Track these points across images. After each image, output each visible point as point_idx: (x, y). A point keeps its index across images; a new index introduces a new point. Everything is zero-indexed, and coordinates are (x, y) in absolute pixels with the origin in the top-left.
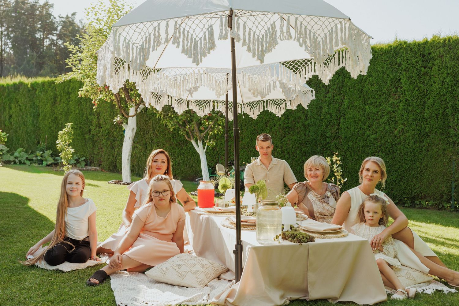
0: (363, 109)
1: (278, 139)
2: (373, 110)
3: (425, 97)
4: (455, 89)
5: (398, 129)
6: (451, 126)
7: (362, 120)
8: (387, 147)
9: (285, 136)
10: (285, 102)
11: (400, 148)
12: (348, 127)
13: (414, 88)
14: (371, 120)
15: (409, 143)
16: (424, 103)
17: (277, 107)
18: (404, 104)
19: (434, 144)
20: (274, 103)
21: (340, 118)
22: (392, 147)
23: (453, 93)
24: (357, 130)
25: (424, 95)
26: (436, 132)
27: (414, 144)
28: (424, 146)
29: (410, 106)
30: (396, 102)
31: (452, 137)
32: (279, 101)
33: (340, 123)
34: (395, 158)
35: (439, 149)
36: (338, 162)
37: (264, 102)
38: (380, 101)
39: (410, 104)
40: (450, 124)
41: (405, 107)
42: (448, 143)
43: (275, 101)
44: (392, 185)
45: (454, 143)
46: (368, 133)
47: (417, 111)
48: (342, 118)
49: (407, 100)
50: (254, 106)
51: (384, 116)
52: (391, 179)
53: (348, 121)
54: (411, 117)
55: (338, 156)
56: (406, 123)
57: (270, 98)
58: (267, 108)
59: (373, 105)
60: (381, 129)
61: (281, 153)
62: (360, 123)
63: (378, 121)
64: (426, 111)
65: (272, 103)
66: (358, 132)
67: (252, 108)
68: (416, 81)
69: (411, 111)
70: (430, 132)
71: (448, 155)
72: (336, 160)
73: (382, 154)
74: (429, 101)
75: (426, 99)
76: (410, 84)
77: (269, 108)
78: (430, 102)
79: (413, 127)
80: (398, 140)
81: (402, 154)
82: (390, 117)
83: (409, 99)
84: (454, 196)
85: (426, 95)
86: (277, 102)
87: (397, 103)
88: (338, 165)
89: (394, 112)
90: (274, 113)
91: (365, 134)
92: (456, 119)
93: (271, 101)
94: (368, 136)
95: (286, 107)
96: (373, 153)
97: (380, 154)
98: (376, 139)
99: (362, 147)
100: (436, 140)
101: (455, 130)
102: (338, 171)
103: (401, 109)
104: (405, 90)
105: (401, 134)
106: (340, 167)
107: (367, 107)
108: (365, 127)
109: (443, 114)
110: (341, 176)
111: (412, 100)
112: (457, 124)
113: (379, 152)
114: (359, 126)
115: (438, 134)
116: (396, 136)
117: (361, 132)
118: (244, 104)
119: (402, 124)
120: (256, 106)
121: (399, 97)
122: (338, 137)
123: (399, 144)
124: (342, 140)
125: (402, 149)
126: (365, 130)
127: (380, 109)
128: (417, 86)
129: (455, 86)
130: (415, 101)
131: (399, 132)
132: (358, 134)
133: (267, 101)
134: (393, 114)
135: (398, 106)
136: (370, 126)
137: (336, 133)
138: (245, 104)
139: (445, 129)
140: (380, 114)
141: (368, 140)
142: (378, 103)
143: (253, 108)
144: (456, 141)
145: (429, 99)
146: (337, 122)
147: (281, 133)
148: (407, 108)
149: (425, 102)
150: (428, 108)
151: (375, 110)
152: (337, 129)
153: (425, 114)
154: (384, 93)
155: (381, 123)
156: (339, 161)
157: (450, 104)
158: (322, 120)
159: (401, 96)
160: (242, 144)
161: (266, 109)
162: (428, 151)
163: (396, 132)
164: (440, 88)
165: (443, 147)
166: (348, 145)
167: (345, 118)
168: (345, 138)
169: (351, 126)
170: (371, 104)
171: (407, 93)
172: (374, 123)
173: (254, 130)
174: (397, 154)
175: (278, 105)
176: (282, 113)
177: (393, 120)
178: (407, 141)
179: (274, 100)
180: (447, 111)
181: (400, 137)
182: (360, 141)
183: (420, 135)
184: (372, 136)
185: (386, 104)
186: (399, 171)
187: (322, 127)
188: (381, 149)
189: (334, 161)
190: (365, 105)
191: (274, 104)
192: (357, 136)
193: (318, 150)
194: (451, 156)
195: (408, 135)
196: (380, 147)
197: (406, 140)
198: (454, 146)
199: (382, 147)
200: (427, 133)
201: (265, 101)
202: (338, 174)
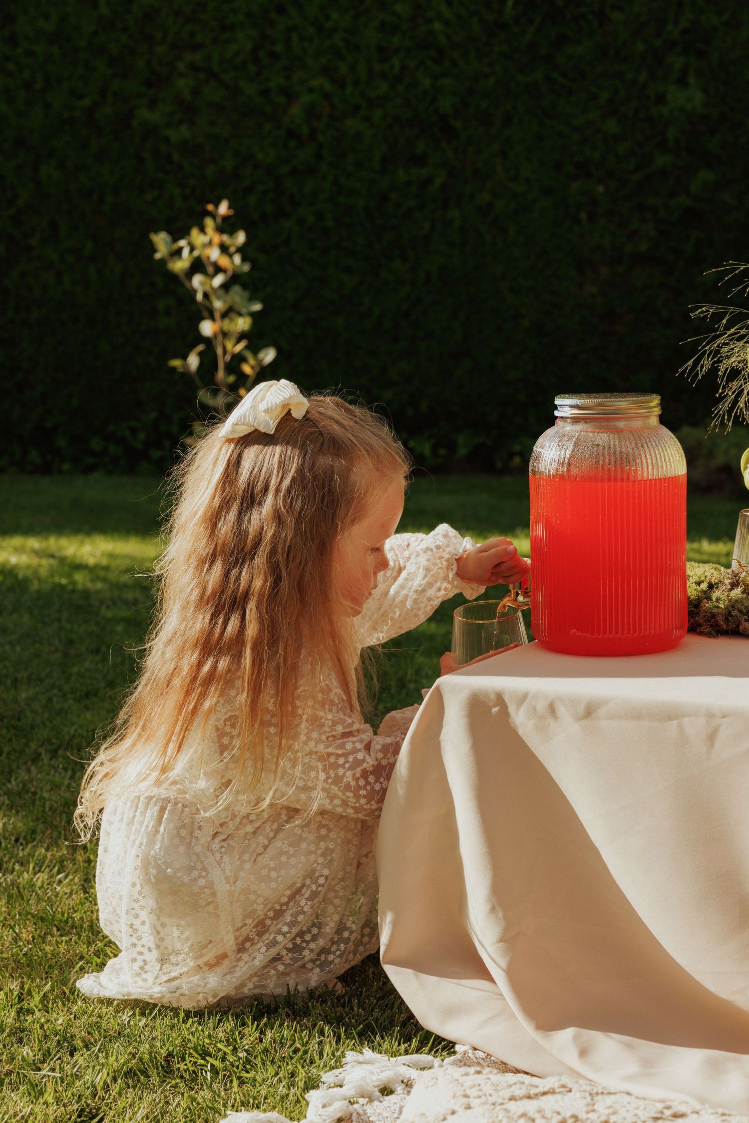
5: (304, 99)
7: (112, 49)
11: (316, 193)
14: (160, 50)
15: (360, 165)
24: (85, 102)
27: (384, 171)
51: (232, 27)
56: (344, 67)
60: (219, 95)
62: (101, 63)
66: (93, 109)
70: (457, 114)
80: (306, 153)
81: (323, 219)
82: (264, 38)
91: (133, 123)
94: (150, 133)
99: (117, 190)
105: (320, 123)
108: (131, 84)
114: (97, 81)
117: (106, 111)
123: (310, 171)
125: (325, 195)
126: (127, 101)
132: (91, 121)
134: (278, 18)
136: (157, 81)
141: (146, 154)
155: (216, 68)
177: (277, 49)
195: (353, 125)
197: (343, 154)
200: (443, 117)
202: (226, 325)
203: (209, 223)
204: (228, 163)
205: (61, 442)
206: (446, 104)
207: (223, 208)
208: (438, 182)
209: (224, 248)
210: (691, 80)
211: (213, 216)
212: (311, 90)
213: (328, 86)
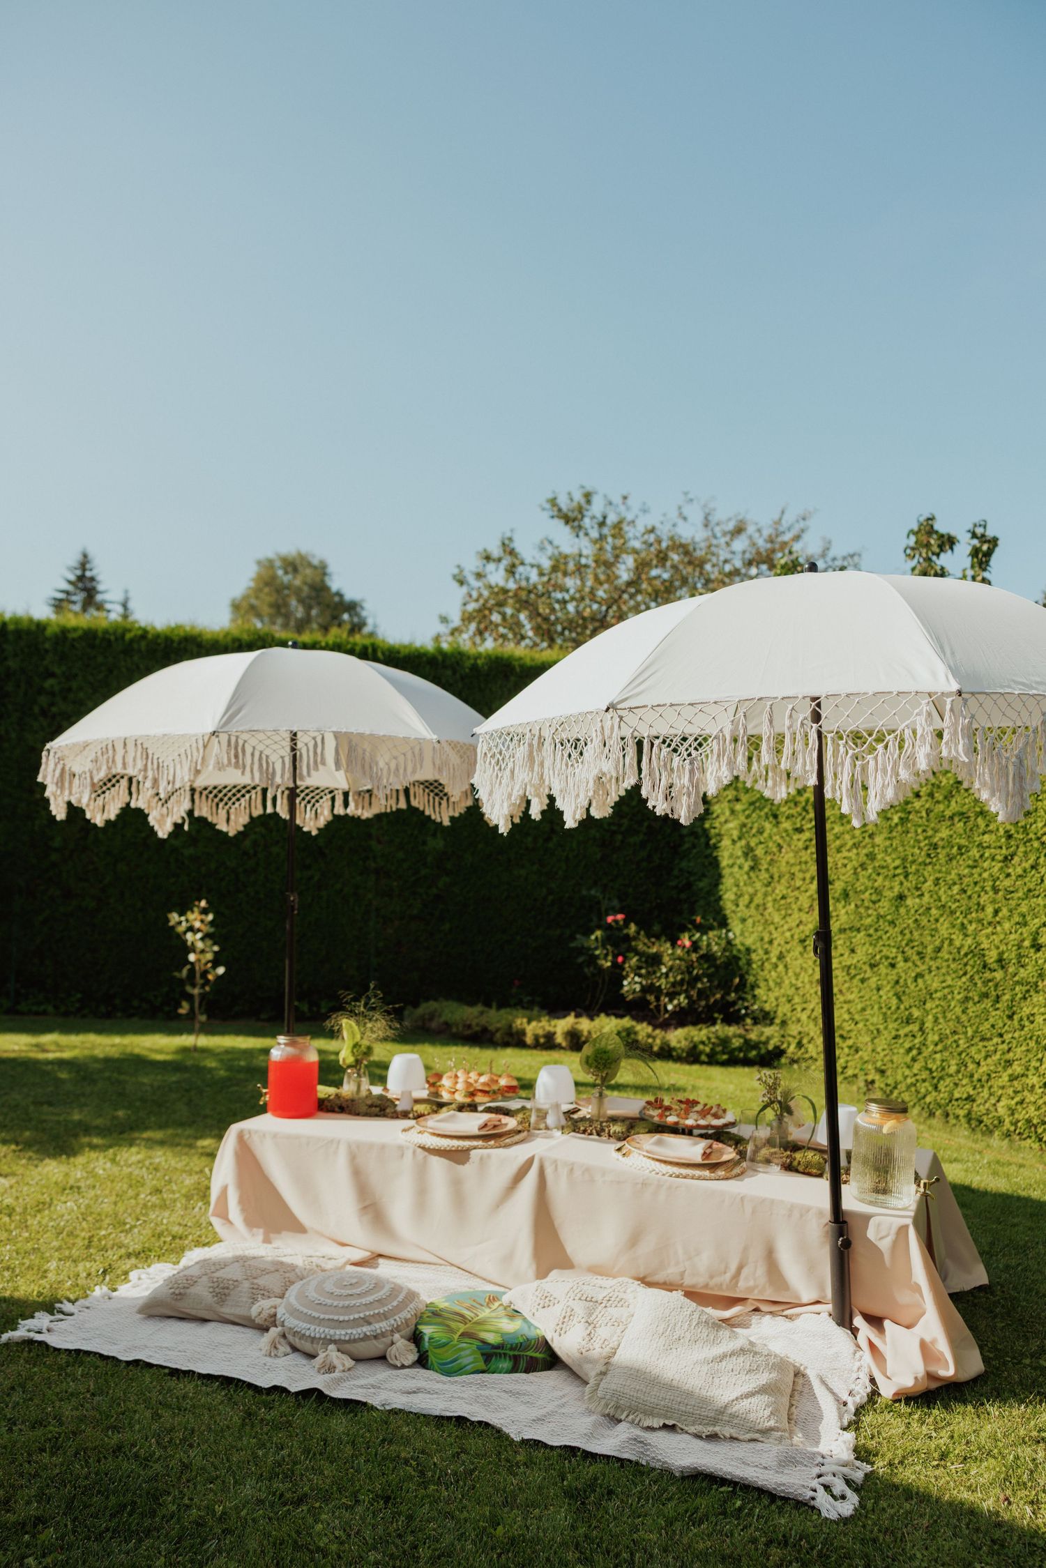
6: (371, 835)
26: (340, 847)
32: (313, 791)
35: (344, 884)
37: (265, 789)
50: (229, 799)
58: (274, 806)
71: (364, 899)
88: (201, 935)
112: (387, 831)
139: (361, 840)
144: (382, 867)
165: (353, 881)
198: (377, 878)
202: (201, 956)
203: (196, 909)
204: (213, 866)
205: (117, 1001)
207: (203, 903)
208: (316, 878)
209: (202, 921)
210: (439, 835)
211: (198, 906)
212: (255, 833)
213: (263, 831)
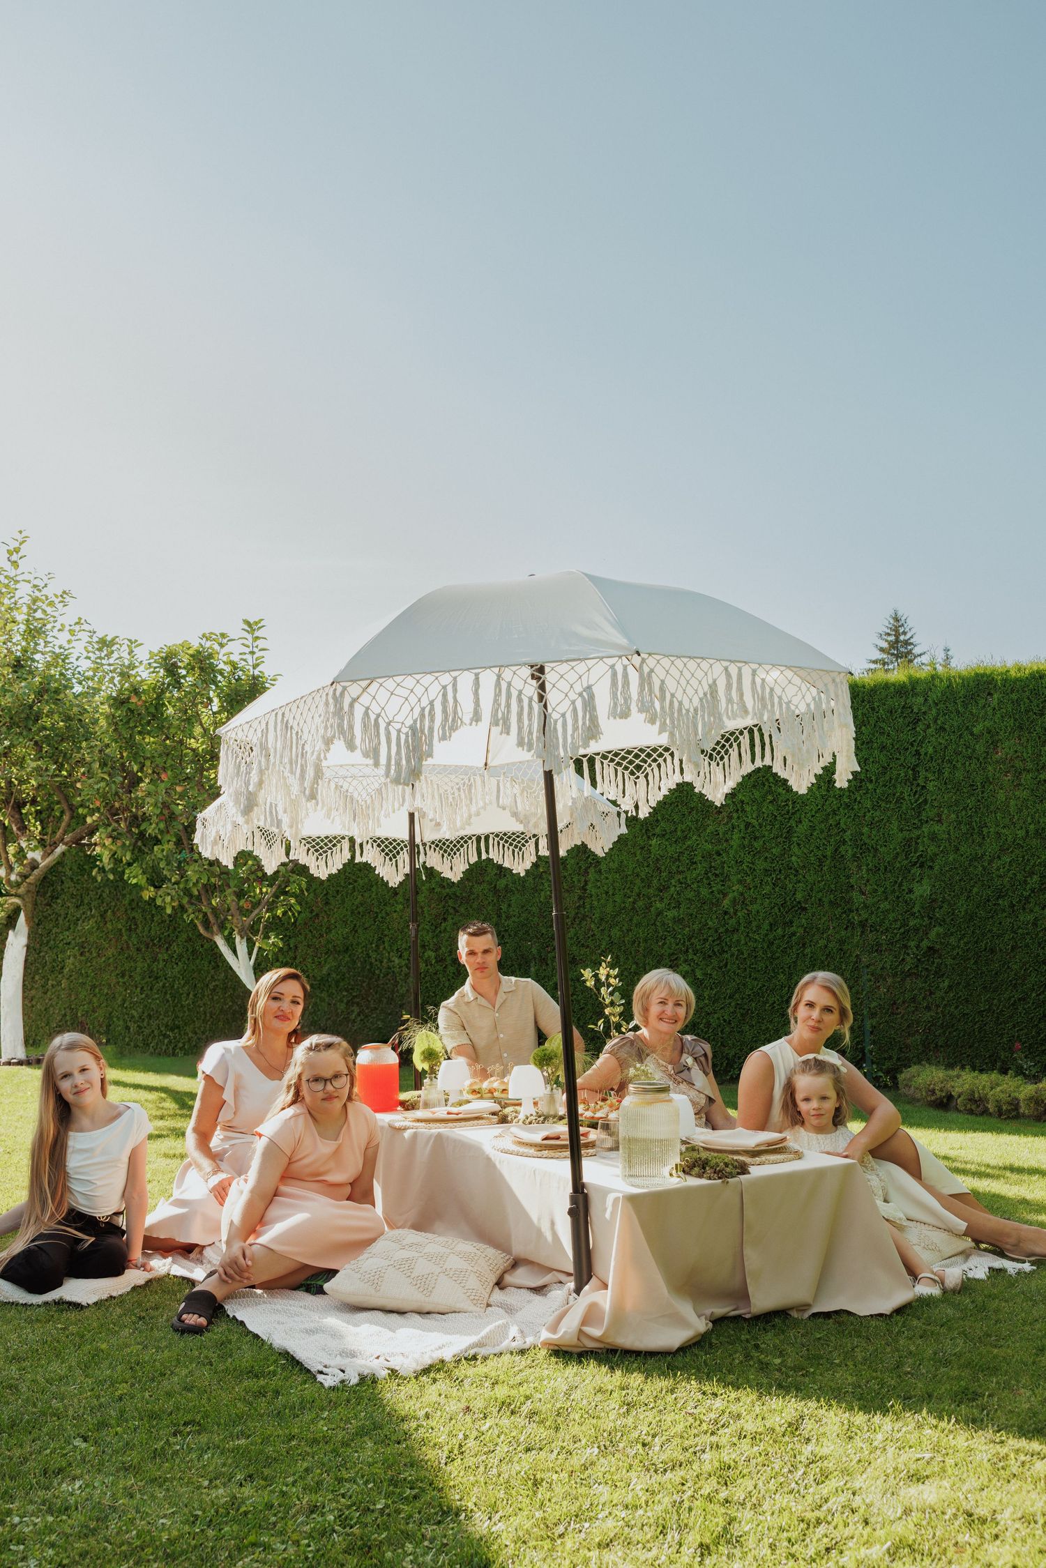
0: (642, 848)
1: (427, 927)
2: (669, 849)
3: (790, 818)
4: (859, 798)
5: (731, 895)
6: (852, 886)
7: (643, 875)
8: (706, 940)
9: (445, 919)
10: (534, 840)
11: (739, 941)
12: (607, 893)
13: (764, 798)
14: (664, 874)
15: (759, 927)
16: (788, 832)
17: (513, 851)
18: (742, 835)
19: (818, 929)
20: (506, 842)
21: (586, 872)
22: (719, 938)
23: (853, 809)
24: (631, 900)
25: (788, 812)
26: (820, 900)
27: (771, 930)
28: (794, 934)
29: (756, 838)
30: (722, 829)
31: (857, 910)
32: (518, 837)
33: (586, 882)
34: (726, 965)
35: (829, 941)
36: (612, 981)
37: (479, 839)
38: (684, 827)
39: (757, 834)
40: (852, 881)
41: (746, 842)
42: (850, 925)
43: (509, 837)
44: (722, 1032)
45: (863, 924)
46: (658, 905)
47: (774, 850)
48: (592, 870)
49: (748, 825)
50: (452, 850)
51: (695, 863)
52: (718, 1019)
53: (607, 878)
54: (761, 865)
55: (612, 966)
56: (749, 880)
57: (496, 830)
58: (487, 852)
59: (667, 836)
60: (691, 895)
61: (437, 962)
62: (638, 881)
63: (681, 877)
64: (795, 849)
65: (501, 842)
66: (634, 903)
67: (446, 855)
68: (767, 780)
69: (759, 852)
70: (806, 901)
71: (851, 955)
72: (608, 976)
73: (695, 958)
74: (800, 826)
75: (793, 823)
76: (754, 786)
77: (495, 855)
78: (802, 829)
79: (767, 889)
80: (733, 922)
81: (743, 954)
82: (711, 867)
83: (755, 822)
84: (871, 1052)
85: (793, 814)
86: (514, 840)
87: (726, 833)
88: (611, 989)
89: (719, 854)
90: (506, 865)
91: (652, 909)
92: (864, 868)
93: (497, 836)
94: (659, 913)
95: (537, 852)
96: (673, 954)
97: (690, 957)
98: (678, 921)
99: (646, 941)
100: (820, 919)
101: (863, 894)
102: (612, 1004)
103: (735, 847)
104: (742, 802)
105: (739, 907)
106: (617, 994)
107: (654, 842)
108: (651, 891)
109: (833, 858)
110: (621, 1015)
111: (761, 826)
112: (868, 881)
113: (687, 951)
114: (636, 890)
115: (826, 905)
116: (726, 913)
117: (640, 903)
118: (424, 845)
119: (740, 882)
120: (458, 850)
121: (730, 817)
122: (584, 918)
123: (736, 930)
124: (592, 926)
125: (743, 942)
126: (649, 899)
127: (684, 847)
128: (770, 792)
129: (858, 791)
130: (768, 827)
131: (734, 901)
132: (633, 908)
133: (487, 838)
134: (717, 858)
135: (727, 841)
136: (663, 889)
137: (578, 907)
138: (428, 844)
139: (842, 893)
140: (684, 858)
141: (658, 924)
142: (679, 833)
143: (449, 855)
144: (866, 920)
145: (800, 822)
146: (579, 881)
147: (434, 912)
148: (751, 845)
149: (790, 831)
150: (799, 845)
151: (672, 850)
152: (580, 898)
153: (794, 858)
154: (692, 809)
155: (689, 882)
156: (615, 978)
157: (848, 834)
158: (541, 877)
159: (735, 815)
160: (328, 942)
161: (484, 856)
162: (804, 945)
163: (726, 902)
164: (822, 797)
165: (837, 936)
166: (609, 936)
167: (600, 871)
168: (602, 919)
169: (614, 889)
170: (664, 835)
171: (748, 808)
172: (673, 881)
173: (362, 904)
174: (732, 955)
175: (516, 846)
176: (528, 865)
177: (717, 872)
178: (754, 924)
179: (505, 834)
180: (842, 849)
181: (735, 914)
182: (638, 925)
183: (784, 908)
184: (671, 914)
185: (699, 836)
186: (737, 996)
187: (543, 893)
188: (692, 944)
189: (603, 978)
190: (649, 837)
191: (507, 845)
192: (631, 914)
193: (534, 951)
194: (857, 956)
195: (754, 907)
196: (689, 940)
197: (751, 922)
198: (863, 932)
199: (693, 940)
200: (799, 902)
201: (483, 837)
203: (603, 964)
206: (799, 896)
207: (609, 958)
211: (605, 961)
